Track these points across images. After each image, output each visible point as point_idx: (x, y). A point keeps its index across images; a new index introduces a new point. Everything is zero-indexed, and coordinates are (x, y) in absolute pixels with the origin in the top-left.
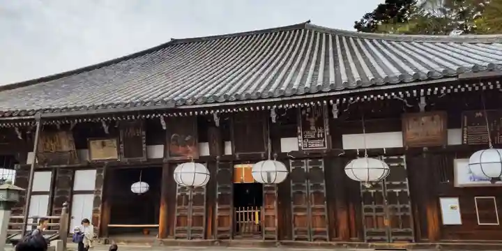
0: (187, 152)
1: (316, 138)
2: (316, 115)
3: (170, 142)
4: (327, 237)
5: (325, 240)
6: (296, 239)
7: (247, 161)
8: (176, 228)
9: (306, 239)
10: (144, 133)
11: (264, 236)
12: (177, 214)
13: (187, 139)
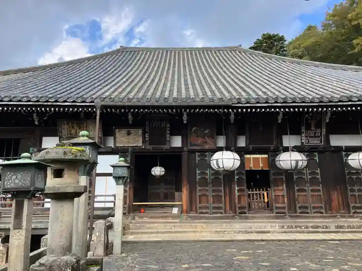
0: (206, 142)
1: (315, 137)
2: (316, 119)
3: (191, 134)
4: (323, 211)
5: (322, 213)
6: (300, 213)
7: (256, 152)
8: (198, 205)
9: (308, 213)
10: (168, 125)
11: (275, 211)
12: (198, 194)
13: (206, 132)
